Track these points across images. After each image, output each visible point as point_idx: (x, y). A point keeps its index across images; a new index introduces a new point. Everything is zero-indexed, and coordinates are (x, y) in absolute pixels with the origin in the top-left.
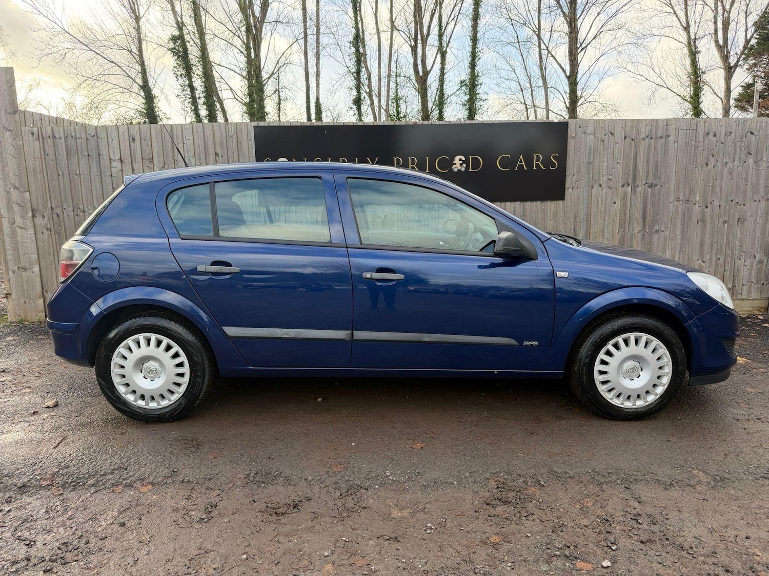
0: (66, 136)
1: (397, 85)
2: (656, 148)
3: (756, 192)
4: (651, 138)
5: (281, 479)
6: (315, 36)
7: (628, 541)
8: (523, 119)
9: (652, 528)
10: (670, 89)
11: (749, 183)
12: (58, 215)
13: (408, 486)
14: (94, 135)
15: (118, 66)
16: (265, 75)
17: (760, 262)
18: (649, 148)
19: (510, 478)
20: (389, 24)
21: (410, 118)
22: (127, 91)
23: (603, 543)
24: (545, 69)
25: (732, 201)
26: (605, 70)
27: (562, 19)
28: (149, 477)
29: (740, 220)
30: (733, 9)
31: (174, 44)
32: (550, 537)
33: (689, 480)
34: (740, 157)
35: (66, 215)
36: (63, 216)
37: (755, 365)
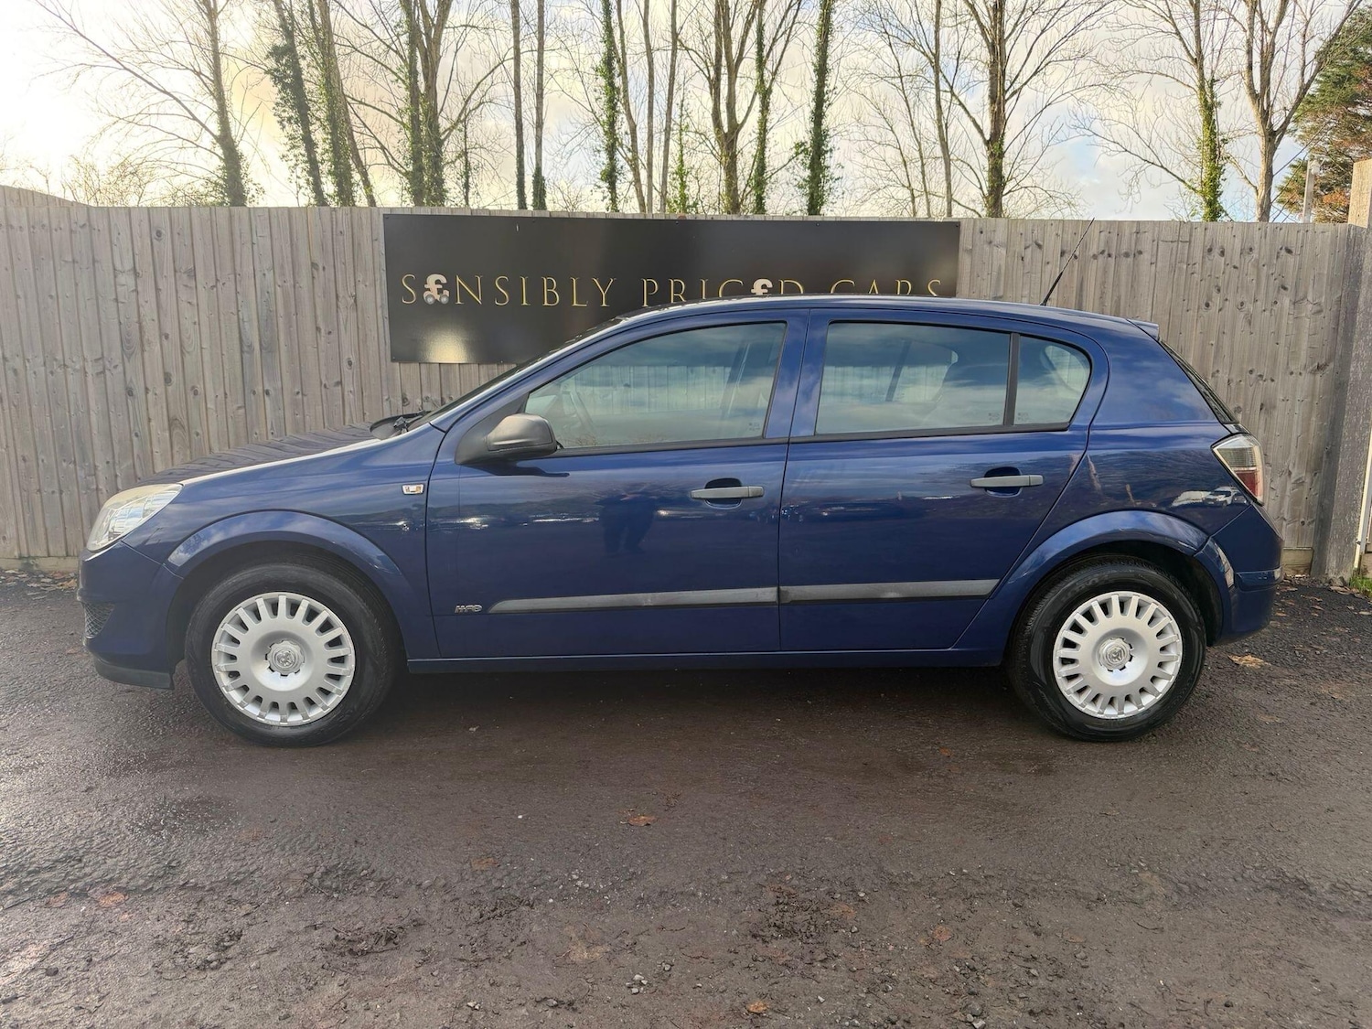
0: (31, 224)
1: (682, 147)
2: (1116, 272)
3: (1293, 354)
4: (1109, 255)
5: (372, 884)
6: (536, 54)
7: (1006, 1012)
8: (906, 215)
9: (1054, 986)
10: (1166, 169)
11: (1282, 341)
12: (15, 371)
13: (610, 899)
14: (84, 225)
15: (175, 98)
16: (444, 124)
17: (1299, 483)
18: (1105, 272)
19: (803, 883)
20: (669, 36)
21: (706, 208)
22: (191, 145)
23: (958, 1015)
24: (947, 128)
25: (1251, 372)
26: (1053, 132)
27: (979, 37)
28: (120, 878)
29: (1264, 409)
30: (1280, 30)
31: (277, 61)
32: (862, 1002)
33: (1133, 891)
34: (1267, 293)
35: (30, 372)
36: (26, 374)
37: (1278, 671)
